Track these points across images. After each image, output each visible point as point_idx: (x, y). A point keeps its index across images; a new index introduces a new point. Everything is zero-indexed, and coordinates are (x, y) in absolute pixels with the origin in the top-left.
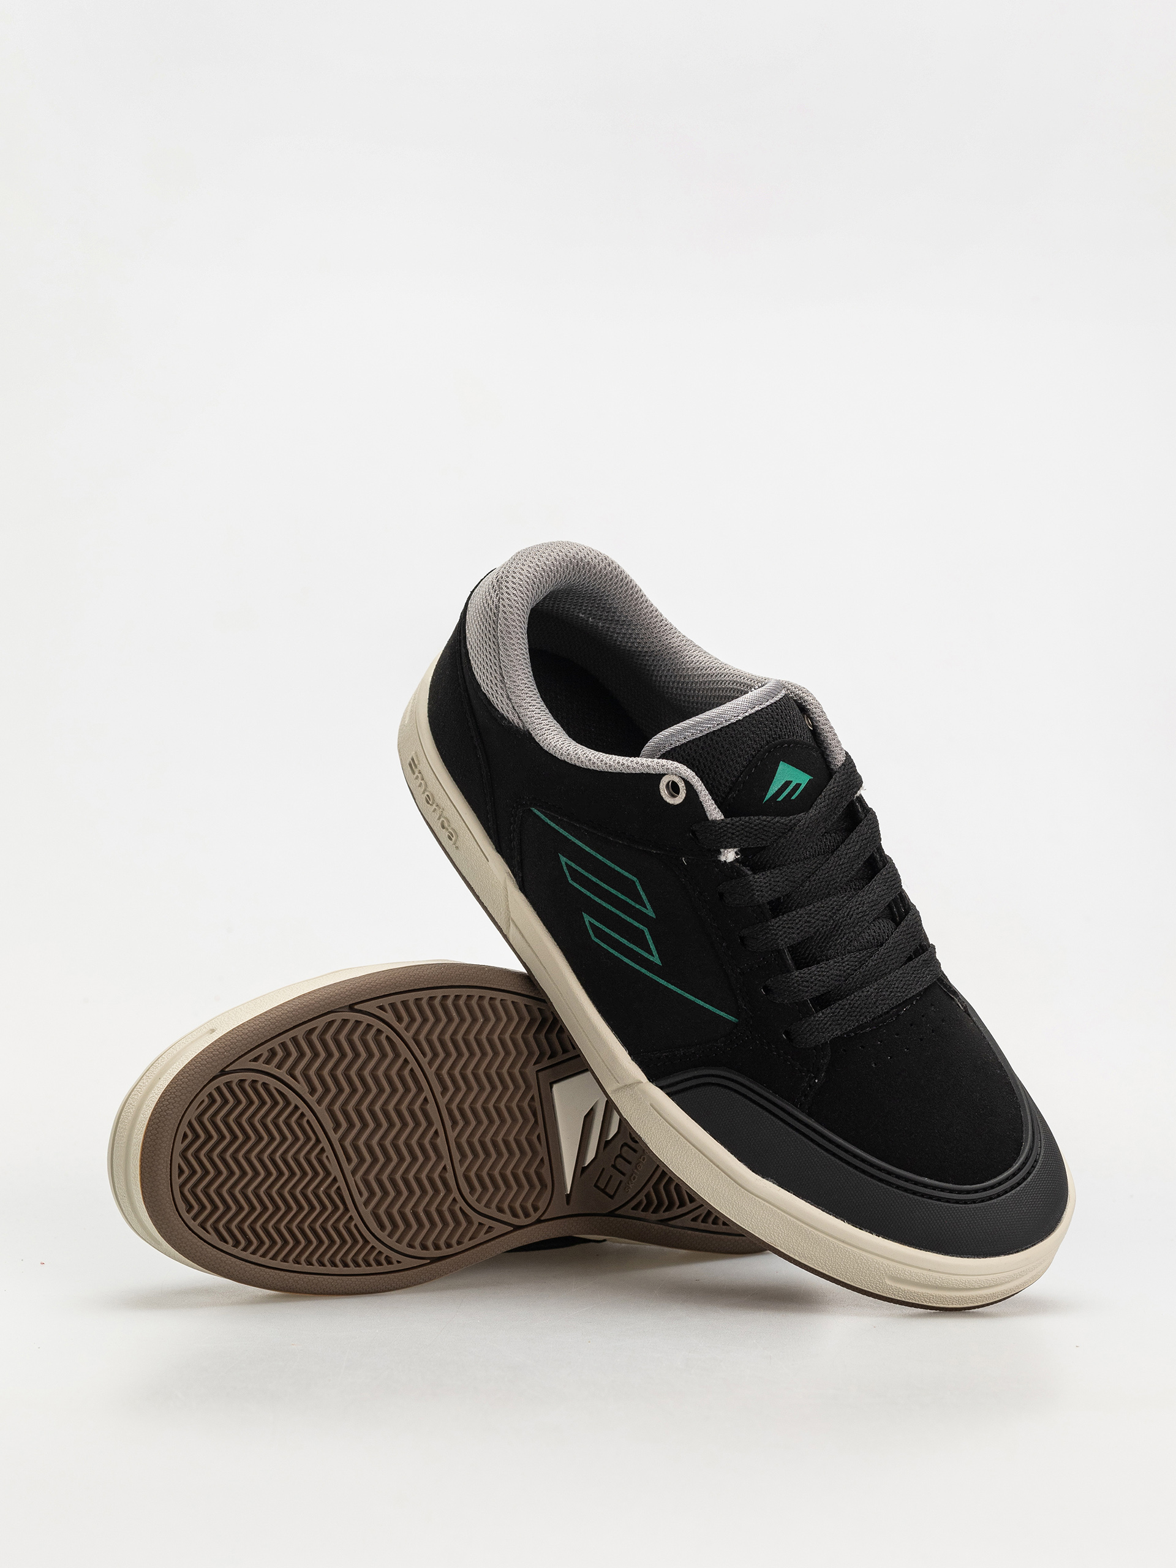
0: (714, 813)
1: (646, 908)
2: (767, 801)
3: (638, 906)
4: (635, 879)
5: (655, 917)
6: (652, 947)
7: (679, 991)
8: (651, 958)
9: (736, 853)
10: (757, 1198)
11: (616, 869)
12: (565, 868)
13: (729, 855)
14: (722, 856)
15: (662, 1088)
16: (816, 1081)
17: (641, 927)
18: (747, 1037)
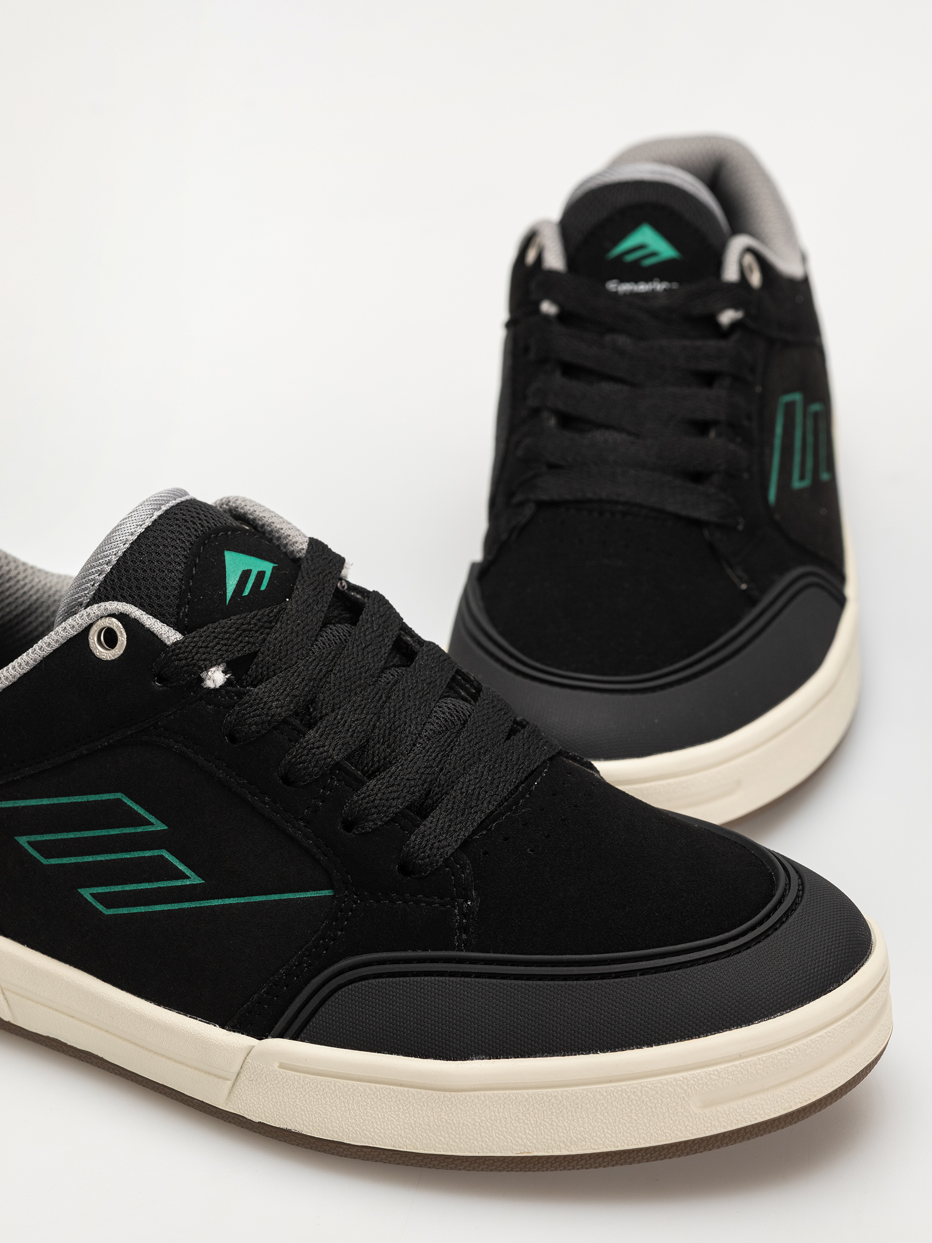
0: (170, 635)
1: (152, 824)
2: (230, 600)
3: (140, 830)
4: (118, 795)
5: (166, 828)
6: (182, 867)
7: (242, 900)
8: (188, 882)
9: (223, 672)
10: (472, 1093)
11: (91, 800)
12: (31, 850)
13: (216, 677)
14: (208, 681)
15: (281, 1035)
16: (469, 903)
17: (156, 853)
18: (356, 903)
